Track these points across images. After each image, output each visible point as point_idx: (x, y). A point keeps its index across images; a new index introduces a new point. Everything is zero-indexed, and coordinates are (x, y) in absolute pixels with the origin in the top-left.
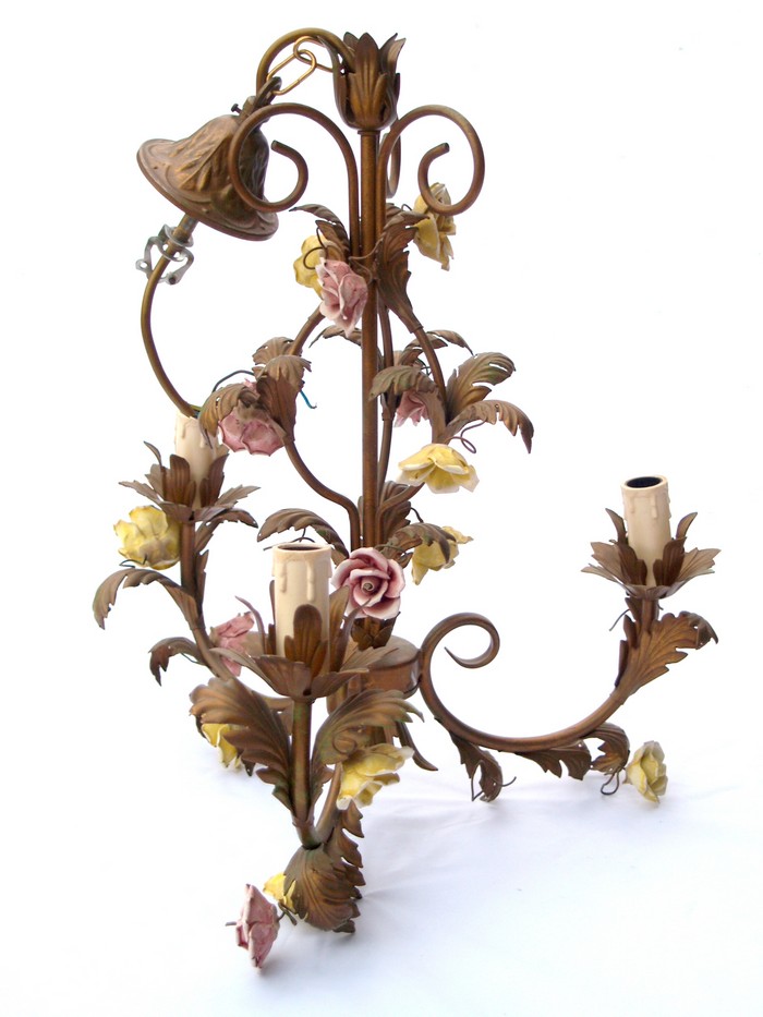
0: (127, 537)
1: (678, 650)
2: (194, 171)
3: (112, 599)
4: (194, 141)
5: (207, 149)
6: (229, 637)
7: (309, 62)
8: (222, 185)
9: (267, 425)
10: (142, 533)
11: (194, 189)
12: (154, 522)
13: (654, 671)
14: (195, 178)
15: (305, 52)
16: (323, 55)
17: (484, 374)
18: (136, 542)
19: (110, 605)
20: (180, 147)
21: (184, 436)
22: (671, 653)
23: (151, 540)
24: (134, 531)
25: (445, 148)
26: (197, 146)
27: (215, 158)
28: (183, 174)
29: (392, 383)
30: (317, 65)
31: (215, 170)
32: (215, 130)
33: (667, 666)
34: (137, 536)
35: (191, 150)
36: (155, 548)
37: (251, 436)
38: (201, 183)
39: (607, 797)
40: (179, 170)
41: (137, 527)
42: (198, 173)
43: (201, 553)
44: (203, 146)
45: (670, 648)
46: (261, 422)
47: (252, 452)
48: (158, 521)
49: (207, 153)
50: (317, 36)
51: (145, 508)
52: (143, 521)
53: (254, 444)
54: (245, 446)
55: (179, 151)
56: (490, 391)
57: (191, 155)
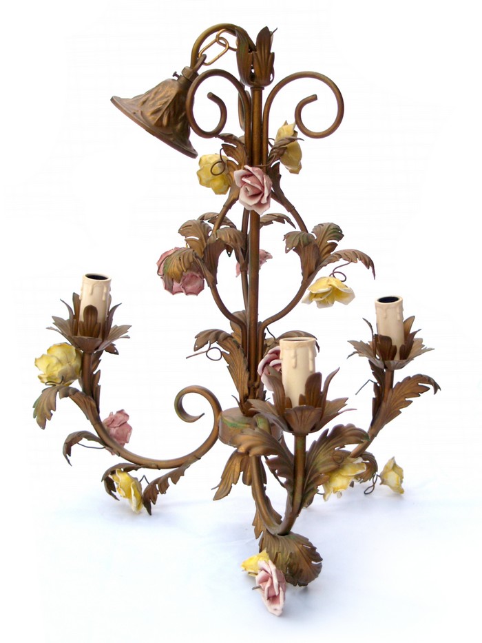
0: (48, 366)
1: (407, 399)
2: (160, 115)
3: (53, 407)
4: (152, 95)
5: (165, 100)
6: (115, 427)
7: (225, 46)
8: (176, 123)
9: (198, 276)
10: (60, 362)
11: (161, 126)
12: (68, 353)
13: (393, 414)
14: (161, 119)
15: (222, 38)
16: (232, 40)
17: (332, 235)
18: (56, 368)
19: (52, 411)
20: (144, 99)
21: (92, 293)
22: (402, 402)
23: (66, 367)
24: (54, 361)
25: (314, 98)
26: (156, 99)
27: (171, 106)
28: (153, 116)
29: (300, 241)
30: (230, 48)
31: (172, 114)
32: (167, 88)
33: (401, 410)
34: (57, 364)
35: (153, 101)
36: (69, 371)
37: (187, 284)
38: (165, 121)
39: (368, 495)
40: (149, 114)
41: (56, 357)
42: (162, 116)
43: (94, 373)
44: (162, 98)
45: (402, 399)
46: (194, 273)
47: (187, 294)
48: (70, 353)
49: (166, 103)
50: (231, 29)
51: (61, 345)
52: (59, 353)
53: (189, 288)
54: (183, 291)
55: (144, 102)
56: (336, 245)
57: (154, 105)
